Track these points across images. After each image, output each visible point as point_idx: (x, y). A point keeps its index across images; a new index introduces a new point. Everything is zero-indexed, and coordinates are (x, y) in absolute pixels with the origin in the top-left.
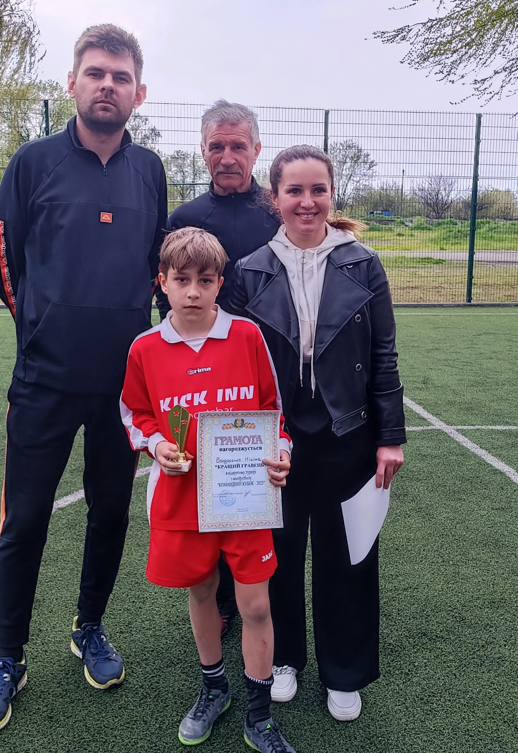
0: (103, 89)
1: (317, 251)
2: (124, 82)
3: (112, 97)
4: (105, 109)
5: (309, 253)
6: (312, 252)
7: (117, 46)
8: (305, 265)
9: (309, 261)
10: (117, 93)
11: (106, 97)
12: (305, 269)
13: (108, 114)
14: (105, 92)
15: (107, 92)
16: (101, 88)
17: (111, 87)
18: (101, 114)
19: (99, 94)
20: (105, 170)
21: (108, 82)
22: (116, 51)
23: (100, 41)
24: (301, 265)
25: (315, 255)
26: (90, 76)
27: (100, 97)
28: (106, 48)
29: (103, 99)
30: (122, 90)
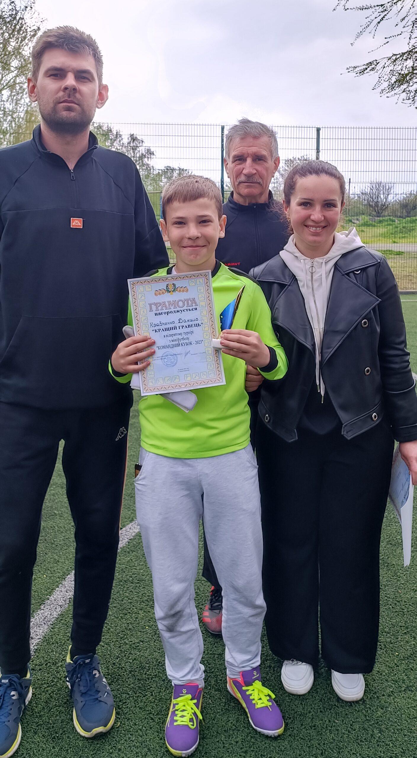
0: (66, 89)
1: (325, 260)
2: (86, 80)
3: (75, 97)
4: (69, 109)
5: (317, 262)
6: (321, 261)
7: (77, 44)
8: (314, 274)
9: (318, 270)
10: (80, 92)
11: (69, 97)
12: (314, 278)
13: (73, 114)
14: (67, 91)
15: (70, 91)
16: (63, 87)
17: (74, 86)
18: (65, 115)
19: (61, 94)
20: (72, 175)
21: (70, 81)
22: (76, 49)
23: (59, 40)
24: (310, 274)
25: (324, 263)
26: (52, 77)
27: (63, 96)
28: (66, 48)
29: (66, 98)
30: (85, 88)
